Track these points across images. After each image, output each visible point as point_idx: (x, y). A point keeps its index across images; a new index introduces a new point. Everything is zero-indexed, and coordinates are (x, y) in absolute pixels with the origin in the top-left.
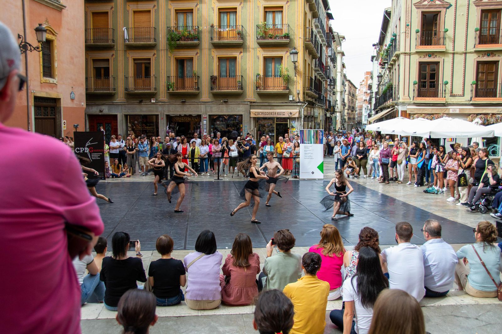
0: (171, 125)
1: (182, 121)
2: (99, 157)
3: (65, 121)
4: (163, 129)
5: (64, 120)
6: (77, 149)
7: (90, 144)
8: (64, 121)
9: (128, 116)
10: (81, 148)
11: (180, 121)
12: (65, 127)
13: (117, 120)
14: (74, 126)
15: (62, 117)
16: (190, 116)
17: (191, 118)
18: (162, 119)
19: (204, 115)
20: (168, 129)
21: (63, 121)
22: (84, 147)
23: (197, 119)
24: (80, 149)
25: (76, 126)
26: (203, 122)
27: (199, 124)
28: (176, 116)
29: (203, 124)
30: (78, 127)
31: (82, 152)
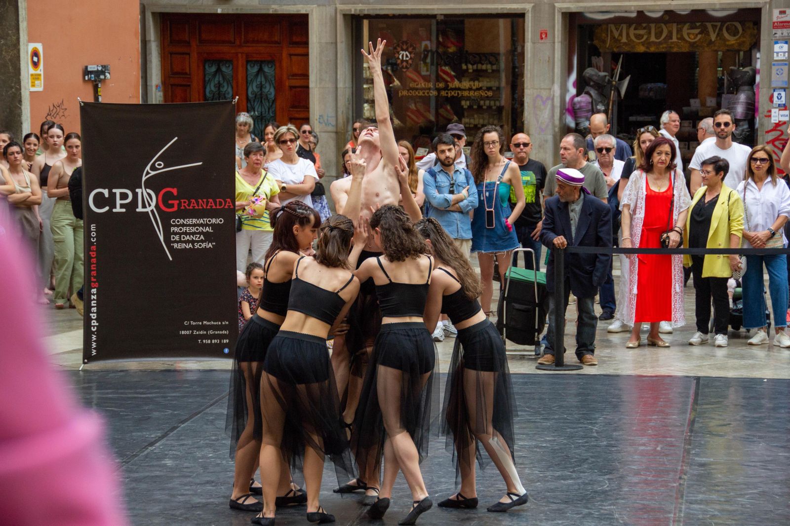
0: (589, 72)
1: (648, 44)
2: (208, 237)
3: (39, 47)
4: (544, 94)
5: (31, 40)
6: (99, 196)
7: (162, 168)
8: (31, 46)
9: (366, 23)
10: (118, 191)
11: (641, 49)
12: (36, 77)
13: (306, 44)
14: (86, 72)
15: (23, 25)
16: (699, 17)
17: (704, 31)
18: (543, 35)
19: (776, 13)
20: (573, 91)
21: (27, 48)
22: (134, 185)
23: (734, 33)
24: (112, 195)
25: (97, 73)
26: (771, 51)
27: (749, 61)
28: (619, 21)
29: (770, 62)
30: (105, 77)
31: (124, 210)
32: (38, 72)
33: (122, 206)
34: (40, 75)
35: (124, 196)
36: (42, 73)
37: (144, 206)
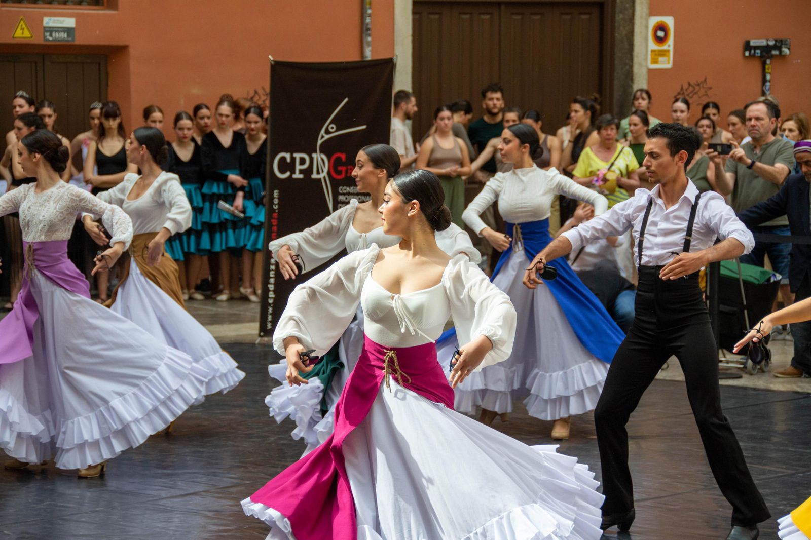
3: (669, 21)
5: (652, 13)
8: (654, 21)
10: (298, 156)
14: (747, 47)
21: (646, 22)
24: (293, 159)
25: (766, 49)
30: (781, 52)
31: (301, 176)
32: (665, 47)
33: (301, 171)
34: (668, 51)
35: (302, 161)
36: (671, 49)
37: (318, 173)
